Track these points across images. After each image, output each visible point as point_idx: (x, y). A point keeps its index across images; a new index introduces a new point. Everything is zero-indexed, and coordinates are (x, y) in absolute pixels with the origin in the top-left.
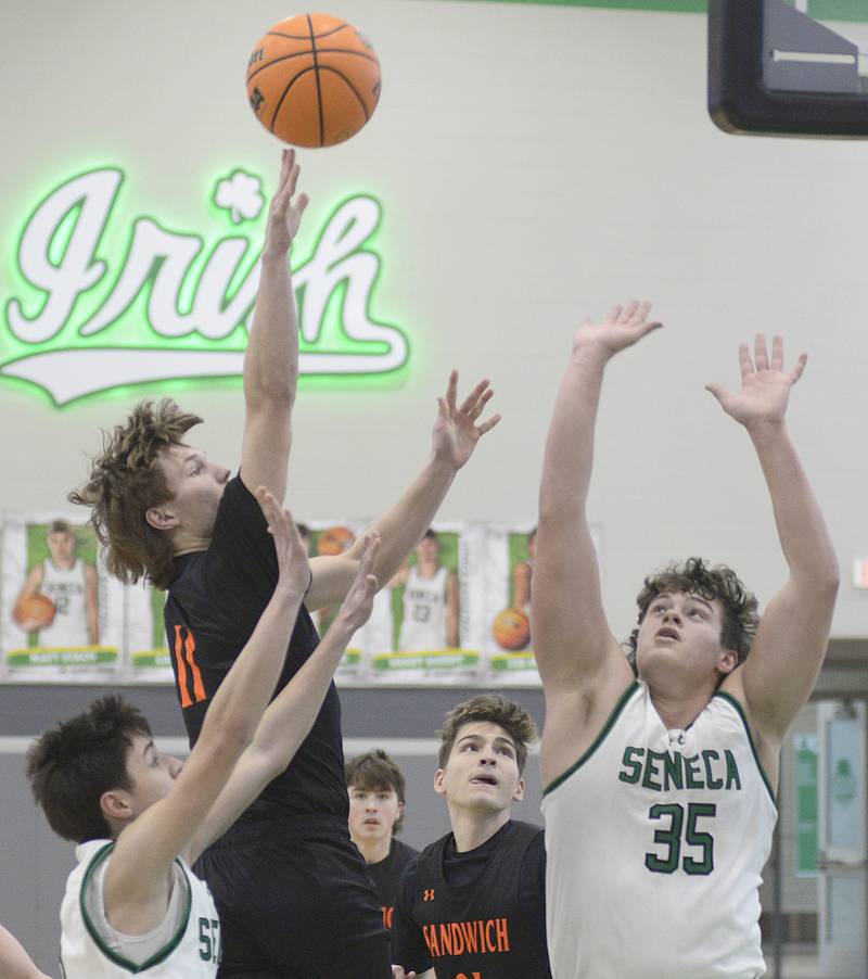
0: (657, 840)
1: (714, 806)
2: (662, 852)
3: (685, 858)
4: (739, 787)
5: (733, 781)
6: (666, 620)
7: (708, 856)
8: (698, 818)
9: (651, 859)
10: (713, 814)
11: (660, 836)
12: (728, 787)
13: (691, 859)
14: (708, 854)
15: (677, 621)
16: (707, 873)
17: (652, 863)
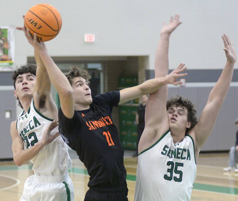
0: (168, 171)
1: (183, 164)
2: (169, 174)
3: (174, 177)
4: (190, 160)
5: (189, 158)
6: (173, 115)
7: (181, 177)
8: (178, 166)
9: (166, 176)
10: (183, 166)
11: (169, 170)
12: (187, 159)
13: (176, 177)
14: (181, 176)
15: (176, 116)
16: (180, 181)
17: (166, 177)
